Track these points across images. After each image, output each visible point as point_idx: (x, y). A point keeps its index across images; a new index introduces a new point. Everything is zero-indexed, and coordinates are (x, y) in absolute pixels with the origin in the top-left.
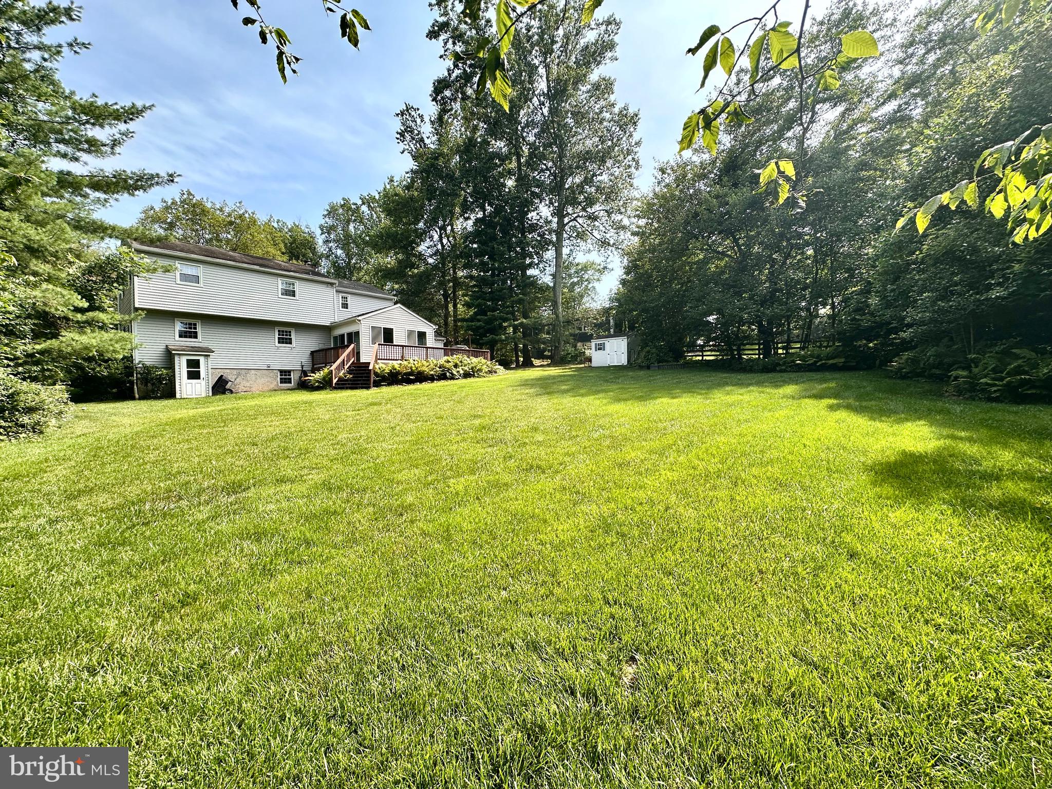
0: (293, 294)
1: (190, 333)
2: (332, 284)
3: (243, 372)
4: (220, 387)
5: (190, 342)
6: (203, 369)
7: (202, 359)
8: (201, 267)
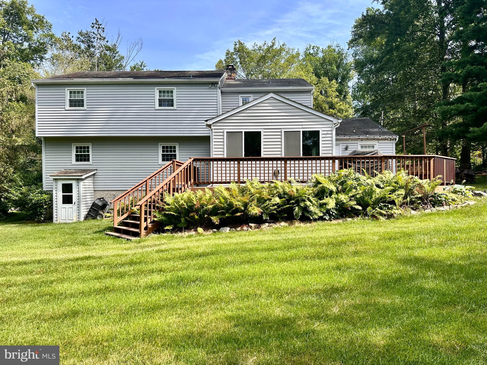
0: (171, 103)
1: (83, 157)
2: (215, 84)
4: (96, 212)
5: (83, 165)
6: (74, 194)
7: (74, 183)
8: (85, 90)
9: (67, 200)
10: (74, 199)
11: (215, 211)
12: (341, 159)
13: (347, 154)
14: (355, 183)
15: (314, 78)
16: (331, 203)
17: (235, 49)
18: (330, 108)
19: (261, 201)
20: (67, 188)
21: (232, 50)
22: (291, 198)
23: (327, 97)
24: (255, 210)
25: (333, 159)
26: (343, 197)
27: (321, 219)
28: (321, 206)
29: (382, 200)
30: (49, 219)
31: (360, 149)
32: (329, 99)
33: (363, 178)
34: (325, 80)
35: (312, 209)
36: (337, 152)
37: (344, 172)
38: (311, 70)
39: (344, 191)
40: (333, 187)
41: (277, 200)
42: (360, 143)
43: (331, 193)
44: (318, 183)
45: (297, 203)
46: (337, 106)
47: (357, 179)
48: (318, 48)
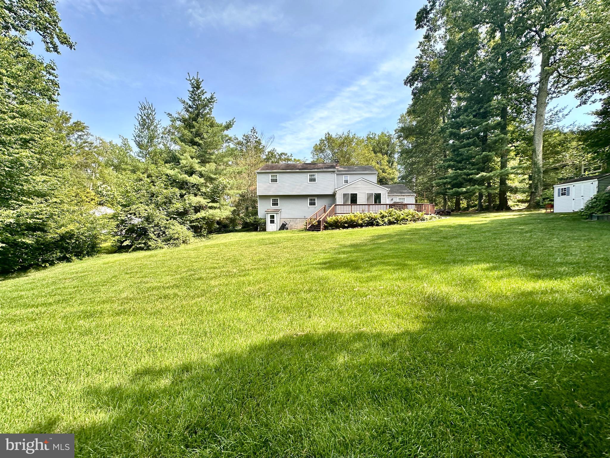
0: (314, 180)
1: (275, 204)
2: (334, 172)
3: (294, 220)
4: (283, 227)
5: (275, 207)
6: (275, 219)
7: (275, 215)
8: (278, 175)
9: (272, 222)
10: (275, 222)
11: (346, 222)
12: (390, 205)
13: (392, 203)
14: (394, 213)
15: (373, 155)
16: (386, 220)
17: (326, 138)
18: (383, 172)
19: (362, 219)
20: (272, 217)
21: (324, 139)
22: (372, 218)
23: (381, 165)
24: (360, 222)
25: (387, 205)
26: (390, 218)
27: (383, 225)
28: (383, 221)
29: (403, 219)
30: (264, 230)
31: (398, 201)
32: (382, 167)
33: (397, 211)
34: (379, 155)
35: (380, 222)
36: (388, 202)
37: (391, 209)
38: (371, 149)
39: (391, 216)
40: (386, 214)
41: (367, 219)
42: (398, 197)
43: (386, 216)
44: (381, 213)
45: (375, 220)
46: (387, 171)
47: (395, 212)
48: (375, 134)
